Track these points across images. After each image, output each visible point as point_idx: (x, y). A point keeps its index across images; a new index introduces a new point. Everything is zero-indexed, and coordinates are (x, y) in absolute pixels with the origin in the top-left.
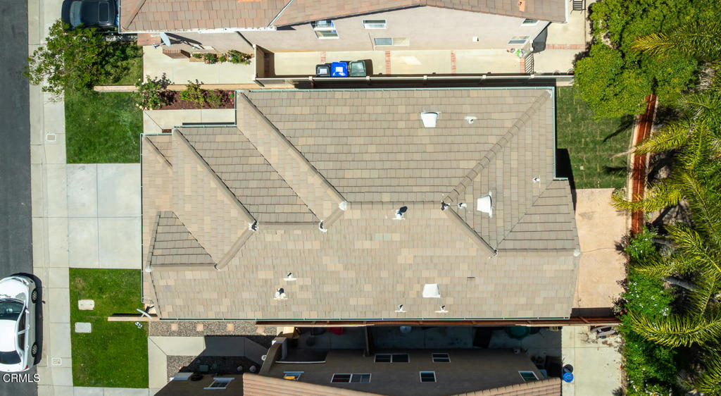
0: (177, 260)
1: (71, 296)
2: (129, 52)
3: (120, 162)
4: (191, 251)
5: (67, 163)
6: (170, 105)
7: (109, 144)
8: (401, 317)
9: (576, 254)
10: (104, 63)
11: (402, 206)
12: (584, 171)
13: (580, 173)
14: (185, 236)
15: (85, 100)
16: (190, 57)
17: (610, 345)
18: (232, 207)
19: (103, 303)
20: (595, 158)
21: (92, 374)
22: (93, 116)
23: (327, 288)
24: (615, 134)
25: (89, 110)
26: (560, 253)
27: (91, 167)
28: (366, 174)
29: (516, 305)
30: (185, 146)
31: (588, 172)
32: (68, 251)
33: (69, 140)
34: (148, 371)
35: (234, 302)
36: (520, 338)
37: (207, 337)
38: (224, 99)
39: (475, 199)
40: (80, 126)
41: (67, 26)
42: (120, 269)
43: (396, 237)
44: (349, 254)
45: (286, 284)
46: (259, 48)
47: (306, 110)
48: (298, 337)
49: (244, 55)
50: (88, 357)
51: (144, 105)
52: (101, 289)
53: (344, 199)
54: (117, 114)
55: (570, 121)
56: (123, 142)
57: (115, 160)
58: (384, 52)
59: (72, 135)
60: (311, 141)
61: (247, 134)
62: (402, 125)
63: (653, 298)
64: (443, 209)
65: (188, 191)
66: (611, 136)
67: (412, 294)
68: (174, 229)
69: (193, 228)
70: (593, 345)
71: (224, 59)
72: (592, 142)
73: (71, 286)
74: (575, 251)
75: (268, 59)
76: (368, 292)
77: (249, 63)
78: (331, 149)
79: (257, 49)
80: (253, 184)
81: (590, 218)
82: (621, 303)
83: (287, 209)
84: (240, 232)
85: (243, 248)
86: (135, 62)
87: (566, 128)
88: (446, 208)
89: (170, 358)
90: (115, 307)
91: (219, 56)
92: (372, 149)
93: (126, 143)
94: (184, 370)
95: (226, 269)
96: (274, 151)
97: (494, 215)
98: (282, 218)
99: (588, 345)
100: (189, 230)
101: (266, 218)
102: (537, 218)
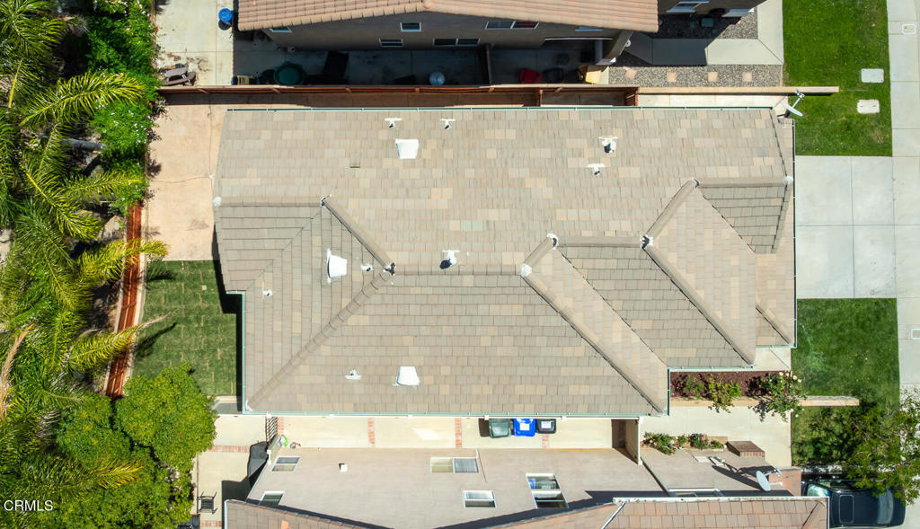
0: (750, 193)
1: (890, 118)
2: (809, 450)
3: (823, 300)
4: (731, 203)
5: (895, 299)
6: (754, 378)
7: (837, 325)
8: (446, 111)
9: (218, 200)
10: (845, 436)
11: (447, 269)
12: (201, 284)
13: (207, 281)
14: (740, 222)
15: (872, 386)
16: (727, 444)
17: (170, 55)
18: (675, 266)
19: (846, 110)
20: (187, 301)
21: (860, 12)
22: (859, 363)
23: (546, 153)
24: (161, 333)
25: (865, 372)
26: (240, 201)
27: (863, 293)
28: (495, 309)
29: (296, 129)
30: (738, 344)
31: (197, 283)
32: (894, 180)
33: (893, 331)
34: (784, 18)
35: (672, 133)
36: (288, 65)
37: (703, 63)
38: (681, 386)
39: (350, 275)
40: (878, 350)
41: (898, 495)
42: (821, 155)
43: (454, 225)
44: (518, 202)
45: (602, 160)
46: (634, 459)
47: (573, 389)
48: (581, 66)
49: (652, 445)
50: (866, 35)
51: (790, 380)
52: (849, 128)
53: (525, 279)
54: (827, 366)
55: (219, 350)
56: (819, 327)
57: (829, 303)
58: (464, 446)
59: (889, 338)
60: (568, 351)
61: (654, 358)
62: (445, 371)
63: (116, 123)
64: (393, 265)
65: (735, 282)
66: (166, 330)
67: (432, 144)
68: (753, 231)
69: (728, 233)
70: (193, 56)
71: (681, 440)
72: (190, 322)
73: (890, 133)
74: (219, 204)
75: (621, 439)
76: (491, 148)
77: (647, 435)
78: (540, 341)
79: (636, 457)
80: (645, 295)
81: (194, 222)
82: (156, 112)
83: (600, 264)
84: (665, 232)
85: (660, 212)
86: (802, 437)
87: (224, 340)
88: (389, 267)
89: (754, 35)
90: (829, 104)
91: (687, 444)
92: (485, 341)
93: (814, 326)
94: (734, 20)
95: (684, 181)
96: (617, 338)
97: (324, 252)
98: (608, 251)
99: (198, 55)
100: (733, 230)
101: (630, 253)
102: (267, 244)
